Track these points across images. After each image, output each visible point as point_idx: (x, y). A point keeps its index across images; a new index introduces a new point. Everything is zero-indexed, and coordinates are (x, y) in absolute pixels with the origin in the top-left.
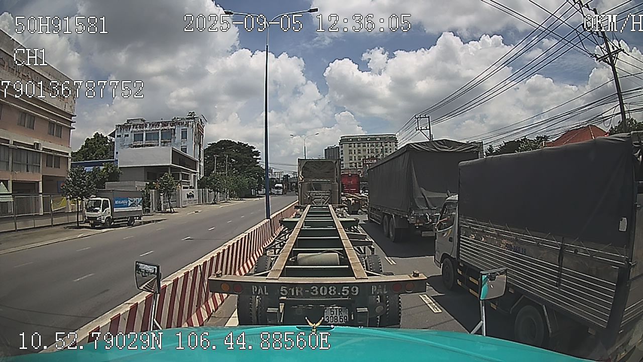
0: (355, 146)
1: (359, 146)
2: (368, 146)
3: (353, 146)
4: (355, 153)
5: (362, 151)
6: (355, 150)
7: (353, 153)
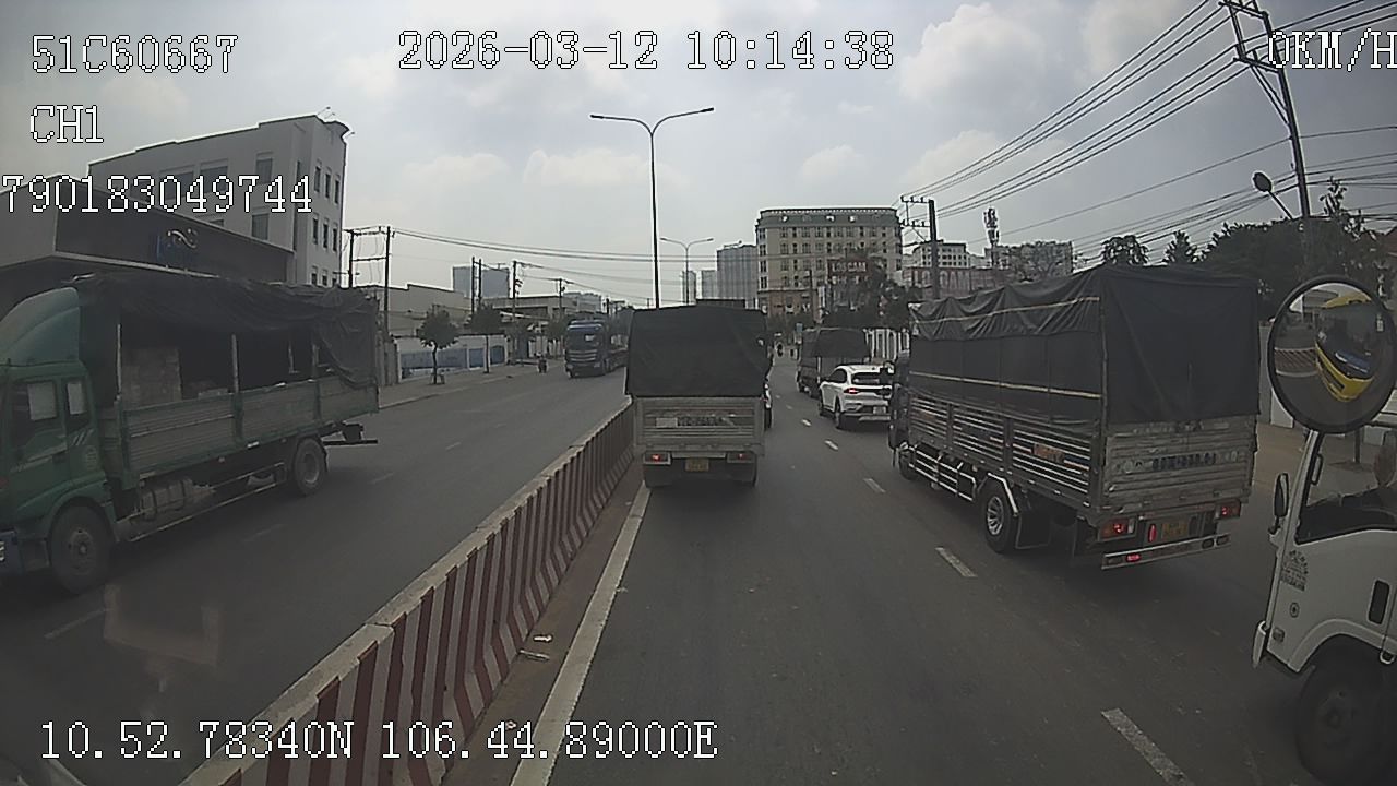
0: (795, 235)
1: (806, 235)
2: (829, 235)
3: (791, 235)
4: (795, 251)
5: (813, 248)
6: (795, 245)
7: (791, 251)
